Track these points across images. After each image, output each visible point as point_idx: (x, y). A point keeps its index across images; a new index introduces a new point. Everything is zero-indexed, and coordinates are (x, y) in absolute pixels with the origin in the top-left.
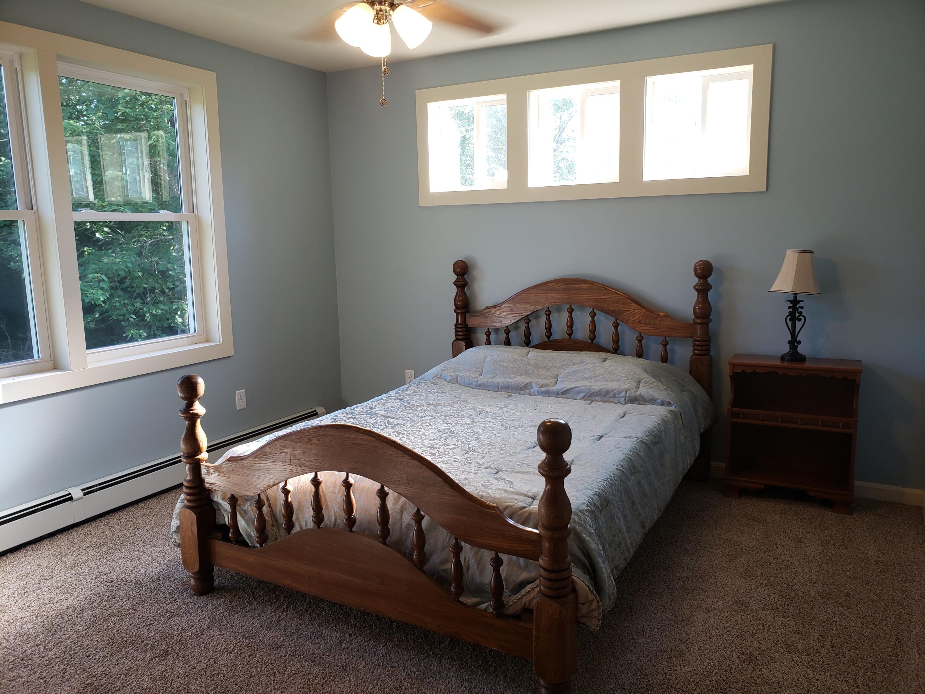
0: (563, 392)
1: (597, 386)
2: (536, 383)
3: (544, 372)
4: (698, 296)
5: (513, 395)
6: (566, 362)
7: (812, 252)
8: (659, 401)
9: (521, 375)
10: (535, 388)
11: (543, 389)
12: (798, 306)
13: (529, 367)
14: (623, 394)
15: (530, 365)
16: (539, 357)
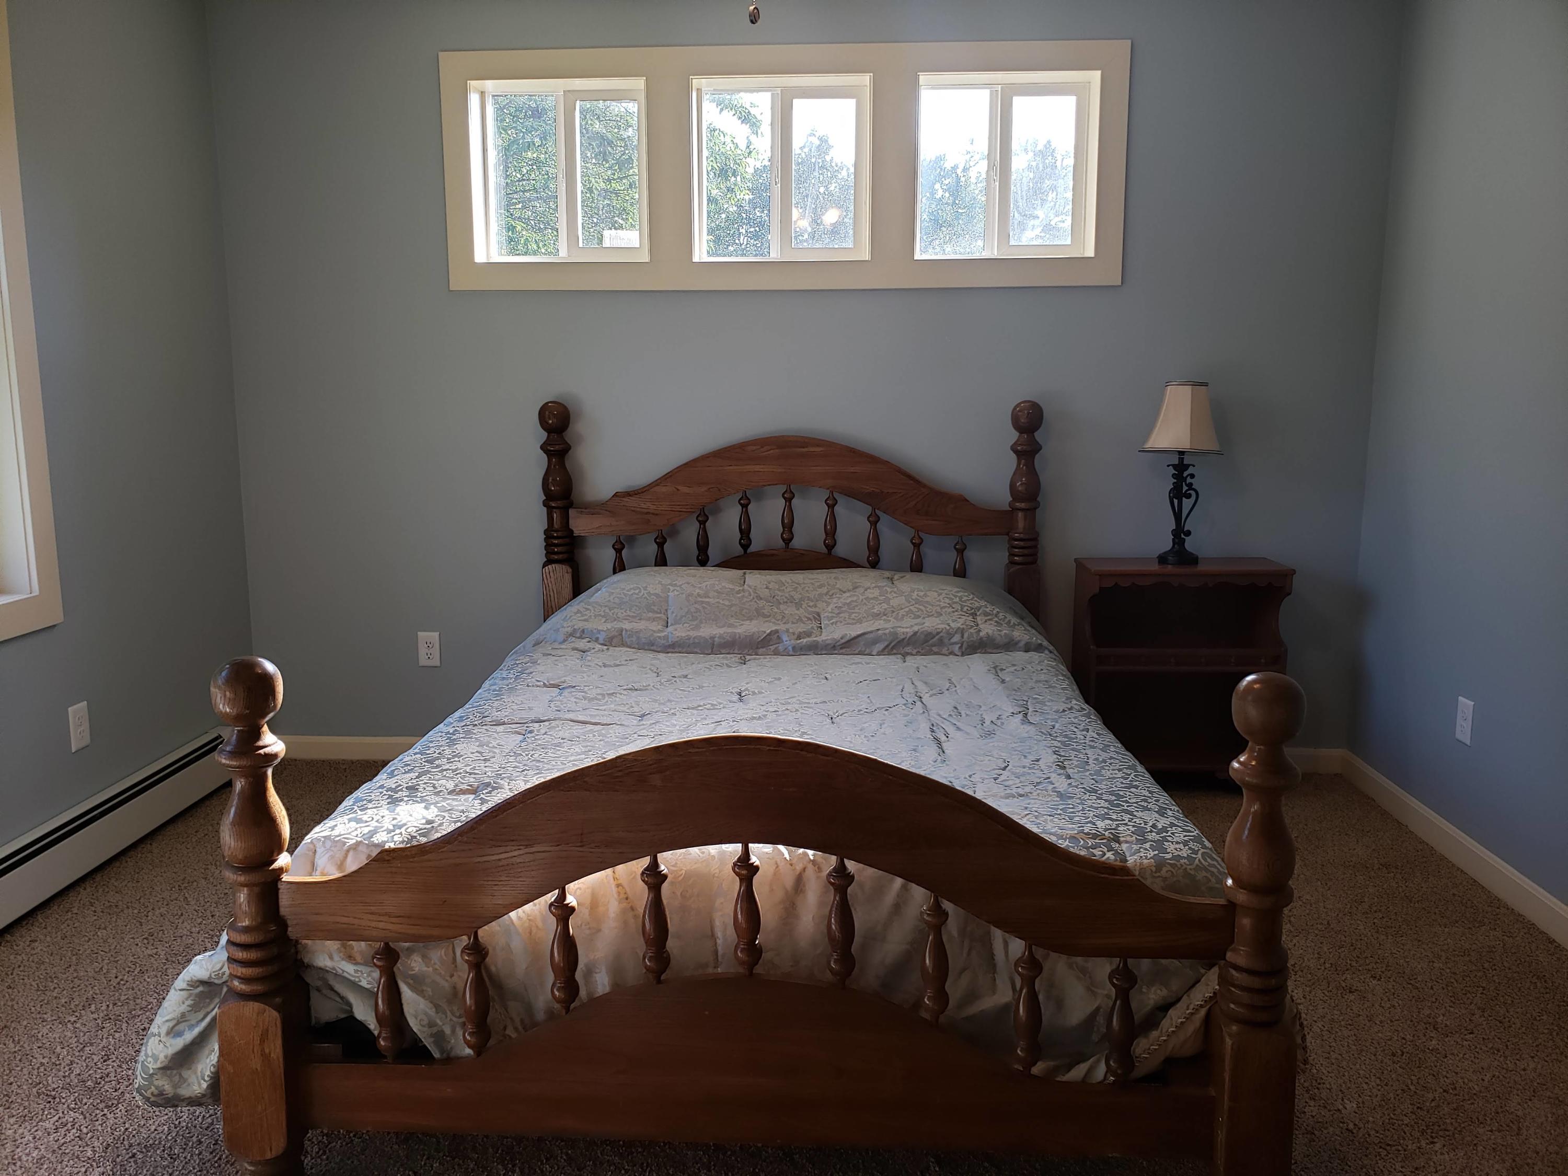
0: (843, 644)
1: (907, 627)
2: (787, 631)
3: (790, 610)
4: (1019, 464)
5: (748, 657)
6: (824, 590)
7: (1206, 384)
8: (1022, 644)
9: (751, 619)
10: (788, 641)
11: (804, 641)
12: (1185, 474)
13: (761, 603)
14: (957, 638)
15: (761, 599)
16: (772, 583)
